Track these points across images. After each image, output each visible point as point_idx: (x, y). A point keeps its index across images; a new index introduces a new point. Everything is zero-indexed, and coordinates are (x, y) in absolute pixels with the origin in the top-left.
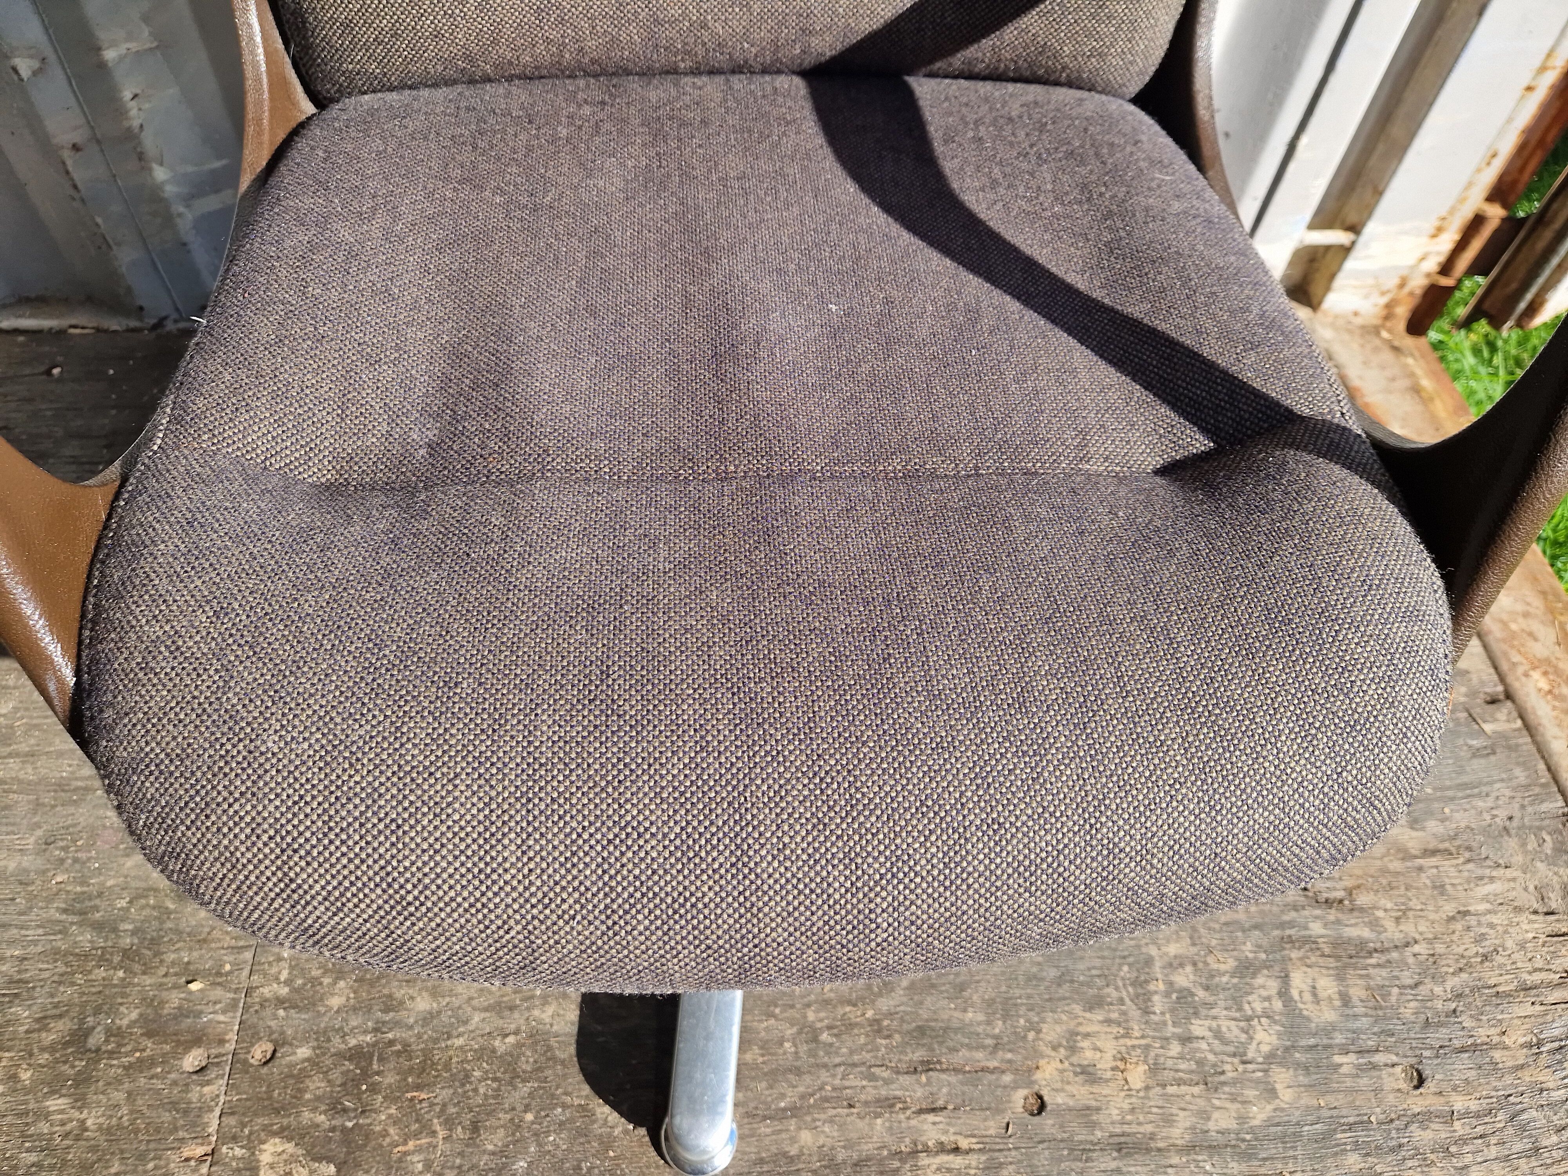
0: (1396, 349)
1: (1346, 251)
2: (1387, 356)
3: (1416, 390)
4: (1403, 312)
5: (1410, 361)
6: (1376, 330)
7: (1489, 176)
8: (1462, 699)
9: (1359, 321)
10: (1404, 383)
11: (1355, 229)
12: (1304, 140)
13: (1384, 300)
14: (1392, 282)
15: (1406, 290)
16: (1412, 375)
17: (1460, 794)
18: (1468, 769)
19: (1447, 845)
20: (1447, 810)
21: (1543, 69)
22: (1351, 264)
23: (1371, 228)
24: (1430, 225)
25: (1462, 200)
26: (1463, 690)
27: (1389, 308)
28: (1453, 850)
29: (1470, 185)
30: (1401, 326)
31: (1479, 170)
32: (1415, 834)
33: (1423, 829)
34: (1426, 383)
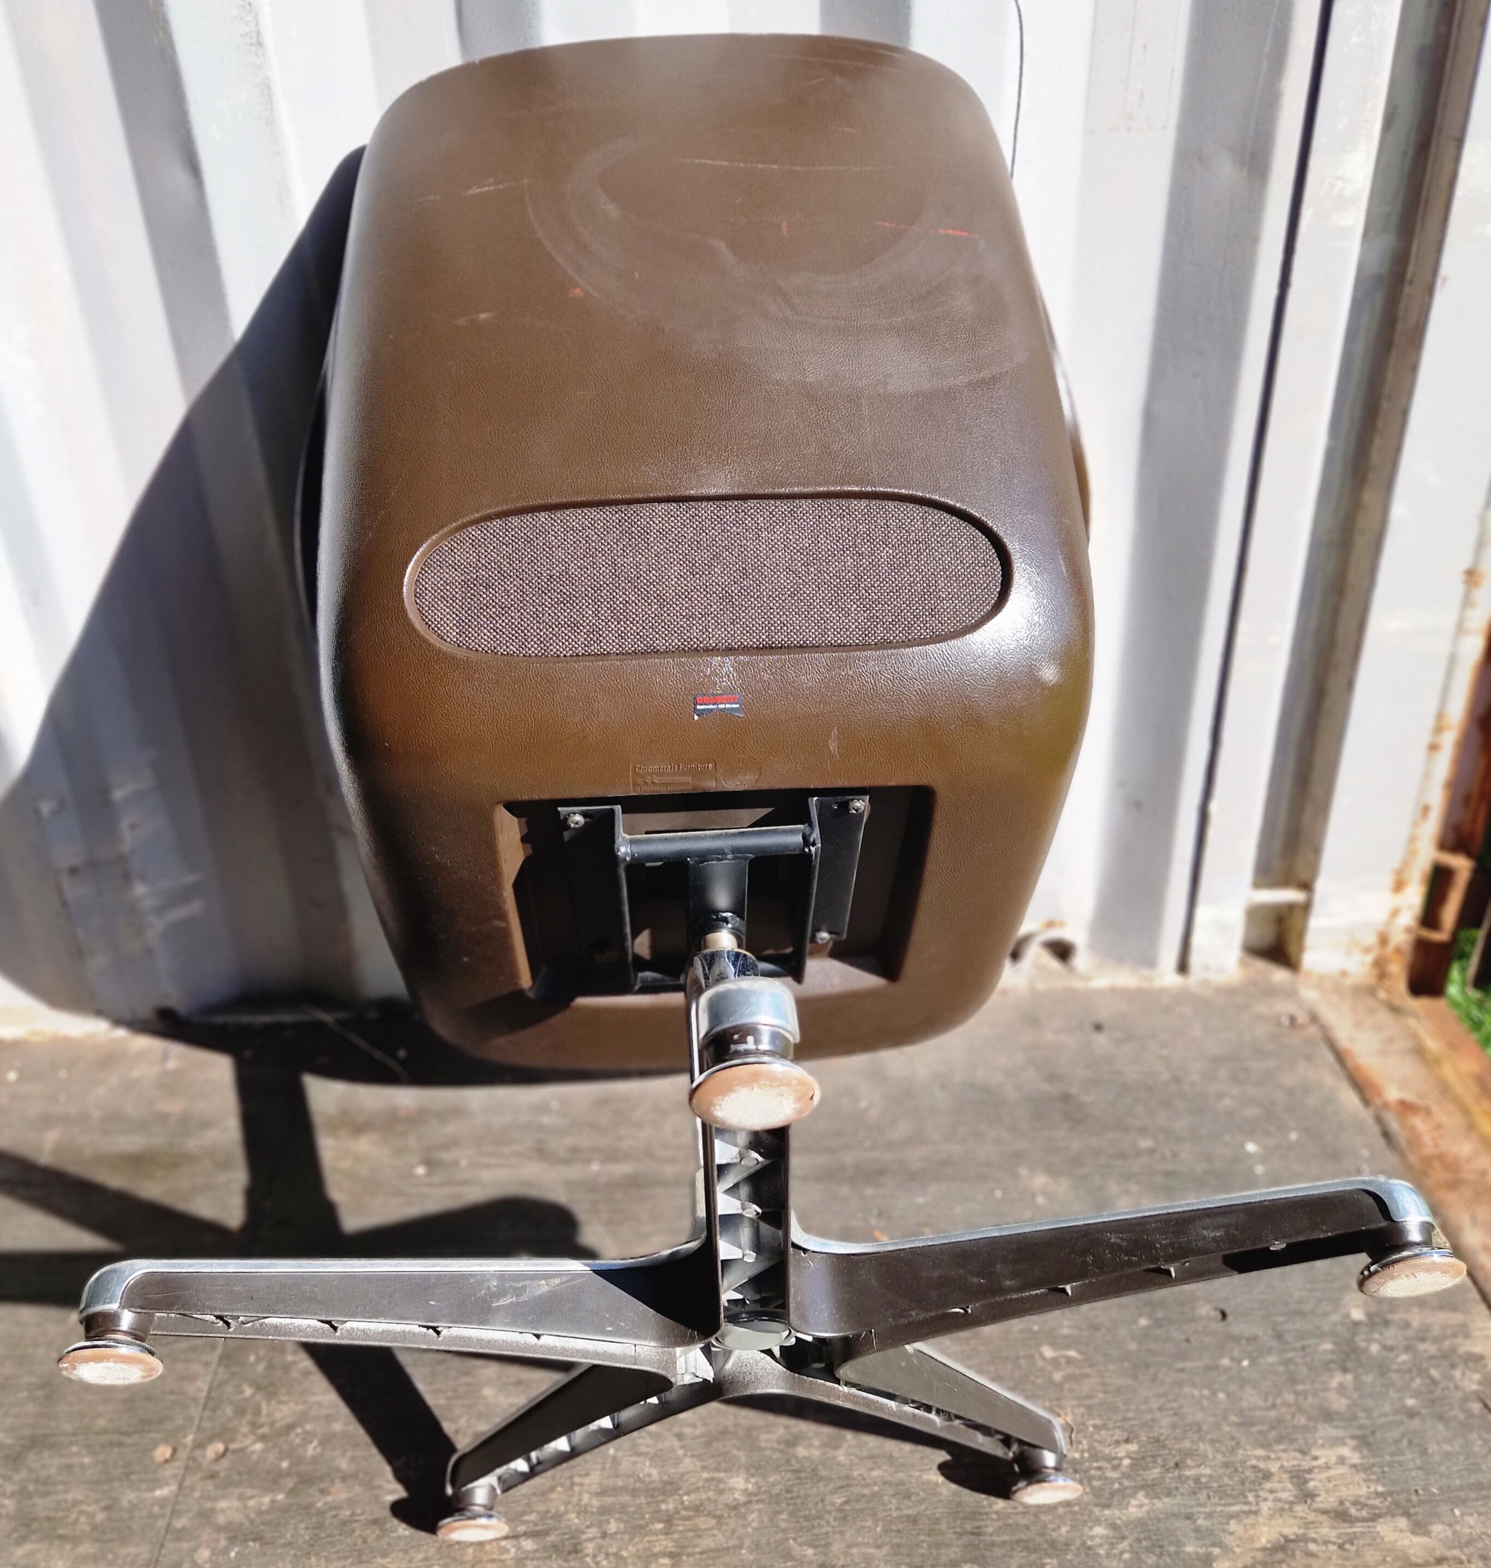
0: (1395, 1010)
1: (1306, 908)
2: (1384, 1016)
3: (1419, 1052)
4: (1398, 971)
5: (1412, 1022)
6: (1371, 991)
7: (1431, 827)
8: (1474, 1387)
9: (1349, 981)
10: (1403, 1044)
11: (1307, 886)
12: (1214, 807)
13: (1369, 958)
14: (1371, 939)
15: (1390, 948)
16: (1415, 1036)
17: (1473, 1495)
18: (1484, 1467)
19: (1456, 1552)
20: (1457, 1512)
21: (1439, 729)
22: (1317, 923)
23: (1321, 885)
24: (1388, 879)
25: (1412, 853)
26: (1477, 1377)
27: (1380, 966)
28: (1464, 1558)
29: (1413, 839)
30: (1401, 985)
31: (1415, 824)
32: (1417, 1540)
33: (1427, 1533)
34: (1432, 1045)
